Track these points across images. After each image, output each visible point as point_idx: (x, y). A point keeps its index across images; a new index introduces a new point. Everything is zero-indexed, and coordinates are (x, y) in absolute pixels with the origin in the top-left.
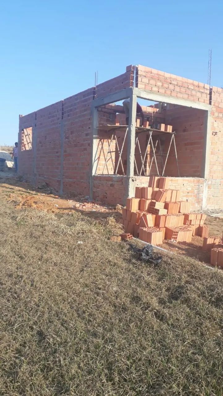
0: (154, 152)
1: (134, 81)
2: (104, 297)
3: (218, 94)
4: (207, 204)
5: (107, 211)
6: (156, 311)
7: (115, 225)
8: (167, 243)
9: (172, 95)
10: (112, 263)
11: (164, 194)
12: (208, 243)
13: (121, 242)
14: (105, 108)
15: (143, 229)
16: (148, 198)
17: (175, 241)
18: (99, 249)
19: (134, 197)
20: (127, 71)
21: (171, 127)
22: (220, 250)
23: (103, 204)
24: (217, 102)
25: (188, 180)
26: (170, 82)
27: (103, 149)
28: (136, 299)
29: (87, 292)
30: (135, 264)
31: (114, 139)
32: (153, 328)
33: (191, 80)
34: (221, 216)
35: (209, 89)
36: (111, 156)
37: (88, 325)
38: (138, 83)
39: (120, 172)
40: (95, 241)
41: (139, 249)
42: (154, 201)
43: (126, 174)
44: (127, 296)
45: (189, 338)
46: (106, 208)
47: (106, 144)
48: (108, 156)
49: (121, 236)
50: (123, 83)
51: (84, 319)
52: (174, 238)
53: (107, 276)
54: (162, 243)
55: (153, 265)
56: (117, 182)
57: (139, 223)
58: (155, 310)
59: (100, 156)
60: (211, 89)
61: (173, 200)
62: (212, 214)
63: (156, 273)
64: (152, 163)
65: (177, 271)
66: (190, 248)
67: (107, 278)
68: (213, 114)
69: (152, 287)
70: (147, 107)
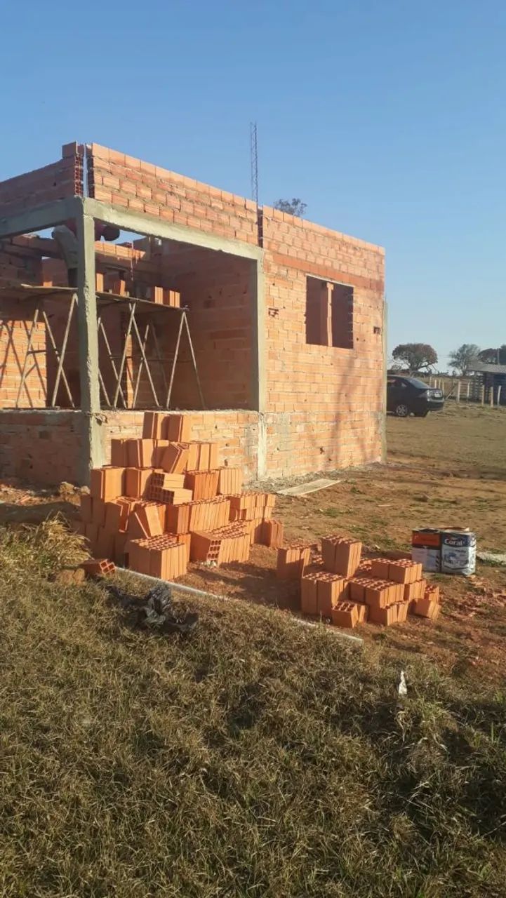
0: (143, 351)
1: (84, 182)
2: (59, 751)
3: (276, 225)
4: (268, 468)
5: (37, 500)
6: (205, 770)
7: (64, 541)
8: (198, 571)
9: (177, 221)
10: (68, 648)
11: (182, 453)
12: (288, 561)
13: (85, 583)
14: (11, 244)
15: (138, 544)
16: (145, 465)
17: (215, 564)
18: (29, 612)
19: (110, 464)
20: (65, 157)
21: (178, 295)
22: (321, 579)
23: (22, 484)
24: (274, 241)
25: (225, 418)
26: (170, 190)
27: (13, 345)
28: (148, 743)
29: (9, 744)
30: (131, 641)
31: (41, 319)
32: (206, 823)
33: (216, 189)
34: (299, 492)
35: (255, 211)
36: (36, 361)
37: (25, 849)
38: (93, 188)
39: (63, 402)
40: (14, 588)
41: (137, 599)
42: (159, 471)
43: (78, 406)
44: (122, 737)
45: (303, 834)
46: (32, 492)
47: (19, 331)
48: (28, 362)
49: (85, 569)
50: (55, 184)
51: (11, 832)
52: (213, 556)
53: (61, 686)
54: (185, 572)
55: (175, 638)
56: (59, 425)
57: (126, 529)
58: (202, 767)
59: (5, 361)
60: (260, 213)
61: (204, 467)
62: (279, 490)
63: (188, 657)
64: (138, 379)
65: (236, 646)
66: (250, 575)
67: (61, 692)
68: (268, 268)
69: (185, 699)
70: (118, 246)
